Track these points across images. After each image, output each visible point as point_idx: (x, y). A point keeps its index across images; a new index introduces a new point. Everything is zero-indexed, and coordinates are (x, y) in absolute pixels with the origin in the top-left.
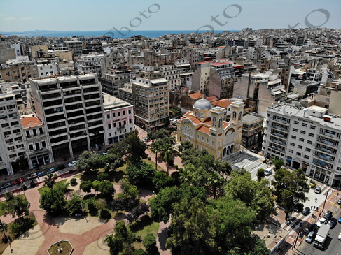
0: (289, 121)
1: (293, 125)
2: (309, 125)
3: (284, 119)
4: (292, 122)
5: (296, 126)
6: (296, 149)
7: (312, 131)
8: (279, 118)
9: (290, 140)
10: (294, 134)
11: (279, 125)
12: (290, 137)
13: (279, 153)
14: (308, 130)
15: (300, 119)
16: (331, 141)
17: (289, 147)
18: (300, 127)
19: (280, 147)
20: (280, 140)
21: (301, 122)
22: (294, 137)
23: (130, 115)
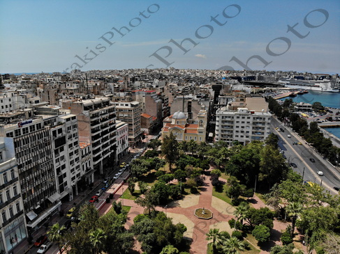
0: (233, 117)
1: (236, 119)
2: (246, 117)
3: (229, 117)
4: (235, 118)
5: (238, 120)
6: (240, 134)
7: (249, 120)
8: (226, 117)
9: (235, 129)
10: (237, 125)
11: (226, 121)
12: (235, 127)
13: (228, 140)
14: (246, 120)
15: (240, 115)
16: (260, 123)
17: (235, 134)
18: (241, 120)
19: (229, 136)
20: (229, 131)
21: (241, 117)
22: (237, 127)
23: (126, 132)
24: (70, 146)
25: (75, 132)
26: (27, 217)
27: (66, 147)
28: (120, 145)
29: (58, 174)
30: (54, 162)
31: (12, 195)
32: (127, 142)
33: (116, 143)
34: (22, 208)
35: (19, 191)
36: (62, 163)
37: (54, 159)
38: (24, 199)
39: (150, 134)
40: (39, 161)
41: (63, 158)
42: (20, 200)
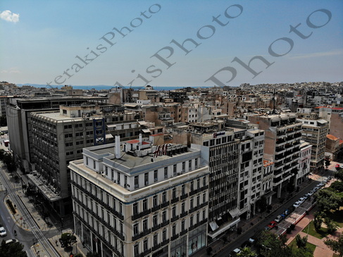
23: (309, 155)
24: (255, 162)
25: (261, 148)
26: (209, 226)
27: (251, 163)
28: (301, 168)
29: (241, 189)
30: (239, 176)
31: (201, 202)
32: (309, 166)
33: (298, 166)
34: (207, 216)
35: (207, 200)
36: (246, 179)
37: (240, 173)
38: (210, 207)
39: (334, 161)
40: (227, 173)
41: (247, 173)
42: (207, 208)
